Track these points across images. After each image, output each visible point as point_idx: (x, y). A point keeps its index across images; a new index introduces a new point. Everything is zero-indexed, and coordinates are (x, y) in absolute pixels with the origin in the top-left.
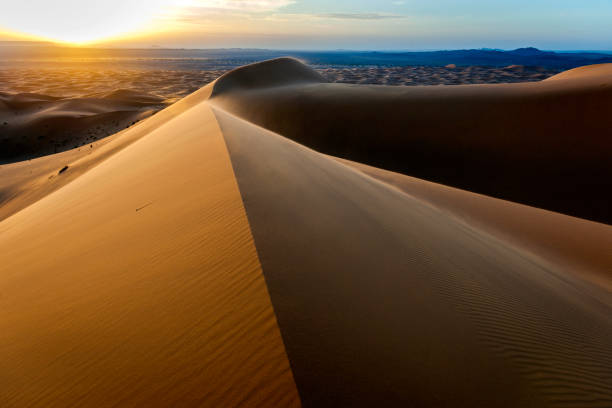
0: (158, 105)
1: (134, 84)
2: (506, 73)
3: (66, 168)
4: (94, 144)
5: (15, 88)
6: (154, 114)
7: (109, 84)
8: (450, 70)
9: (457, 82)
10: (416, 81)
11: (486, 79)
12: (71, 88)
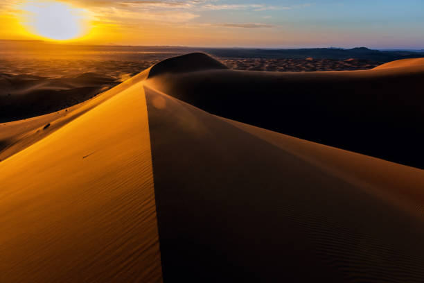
0: (113, 83)
1: (97, 69)
2: (346, 64)
3: (49, 125)
4: (68, 109)
5: (17, 71)
6: (109, 89)
7: (80, 69)
8: (309, 61)
9: (314, 69)
10: (286, 69)
11: (333, 68)
12: (54, 71)
